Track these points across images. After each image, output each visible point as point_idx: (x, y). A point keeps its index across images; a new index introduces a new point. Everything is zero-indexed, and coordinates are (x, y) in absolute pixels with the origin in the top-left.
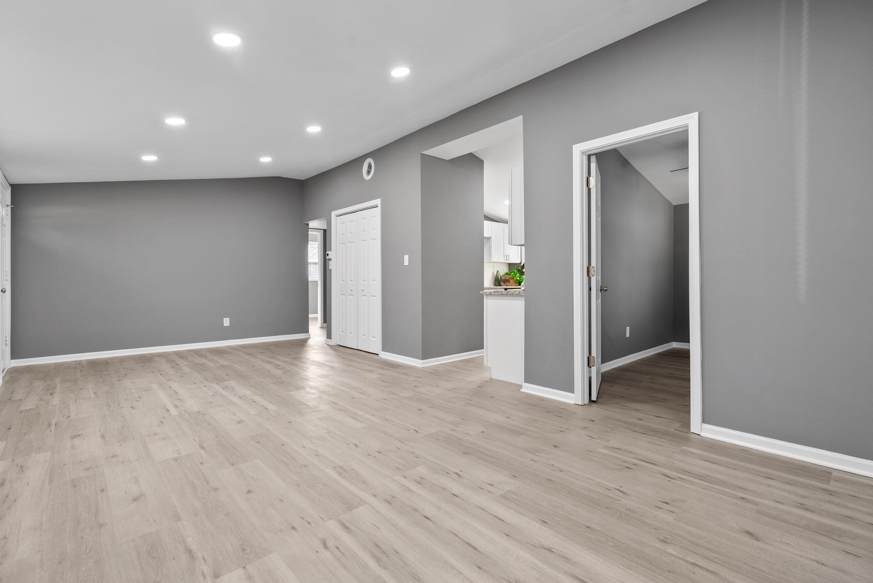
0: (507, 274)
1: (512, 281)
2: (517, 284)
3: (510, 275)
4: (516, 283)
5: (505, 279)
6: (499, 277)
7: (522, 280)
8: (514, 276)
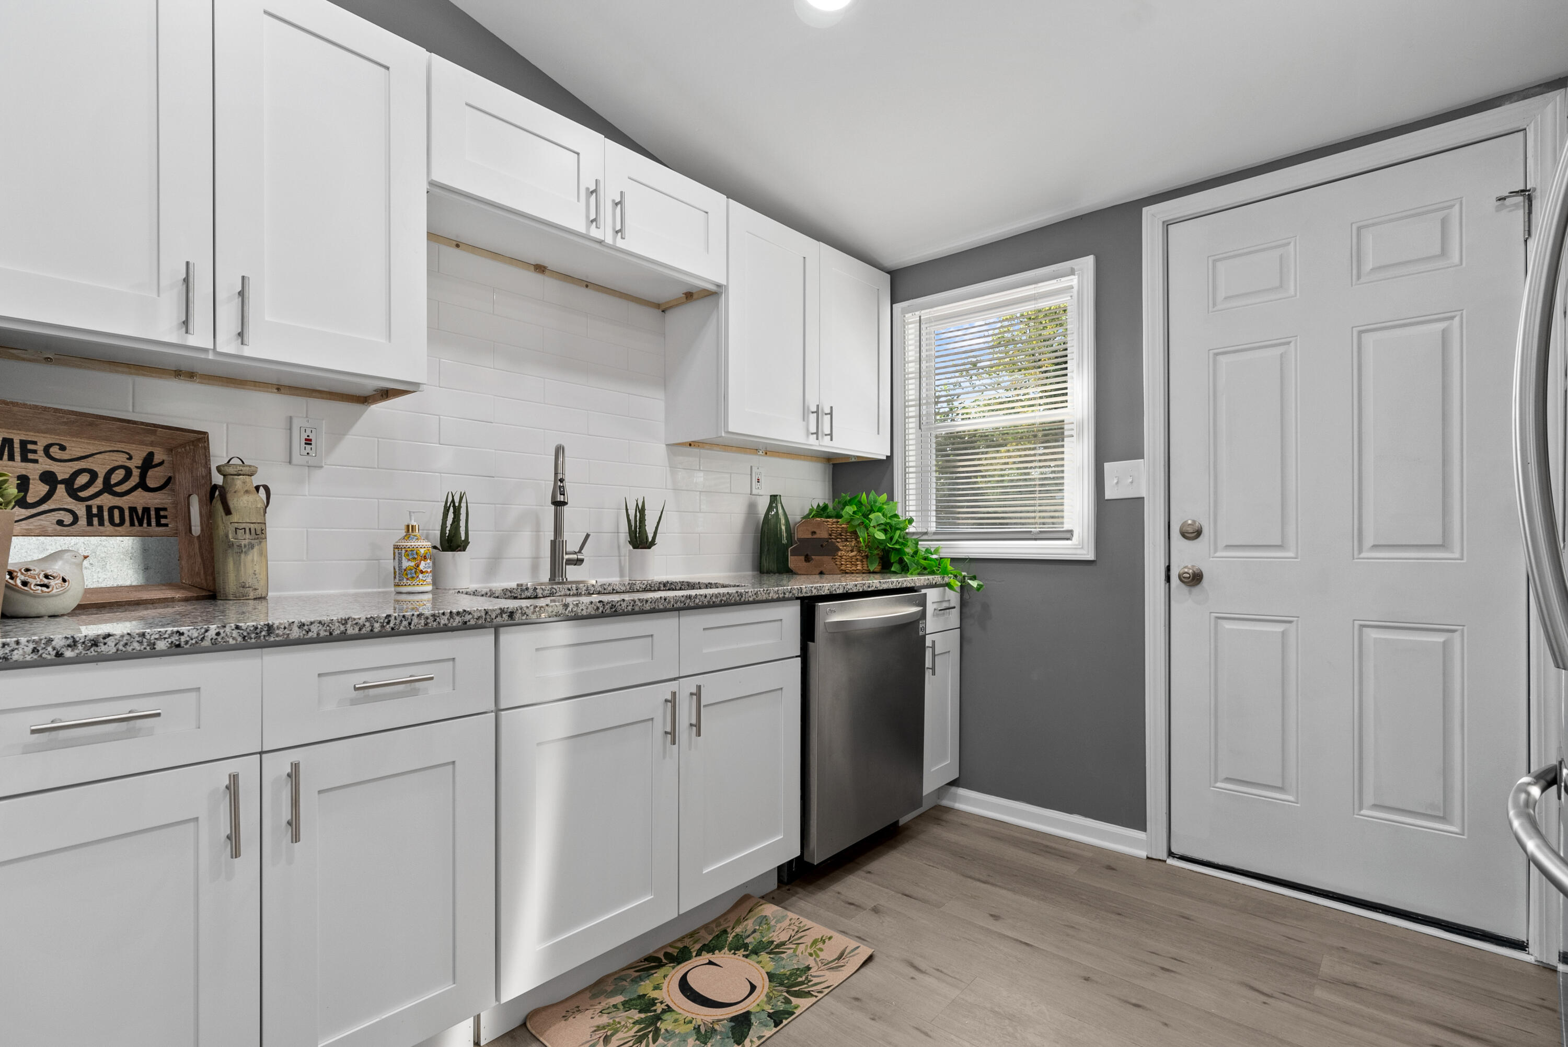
0: (822, 511)
1: (846, 551)
2: (875, 566)
3: (839, 516)
4: (867, 557)
5: (810, 536)
6: (783, 528)
7: (897, 542)
8: (857, 523)
